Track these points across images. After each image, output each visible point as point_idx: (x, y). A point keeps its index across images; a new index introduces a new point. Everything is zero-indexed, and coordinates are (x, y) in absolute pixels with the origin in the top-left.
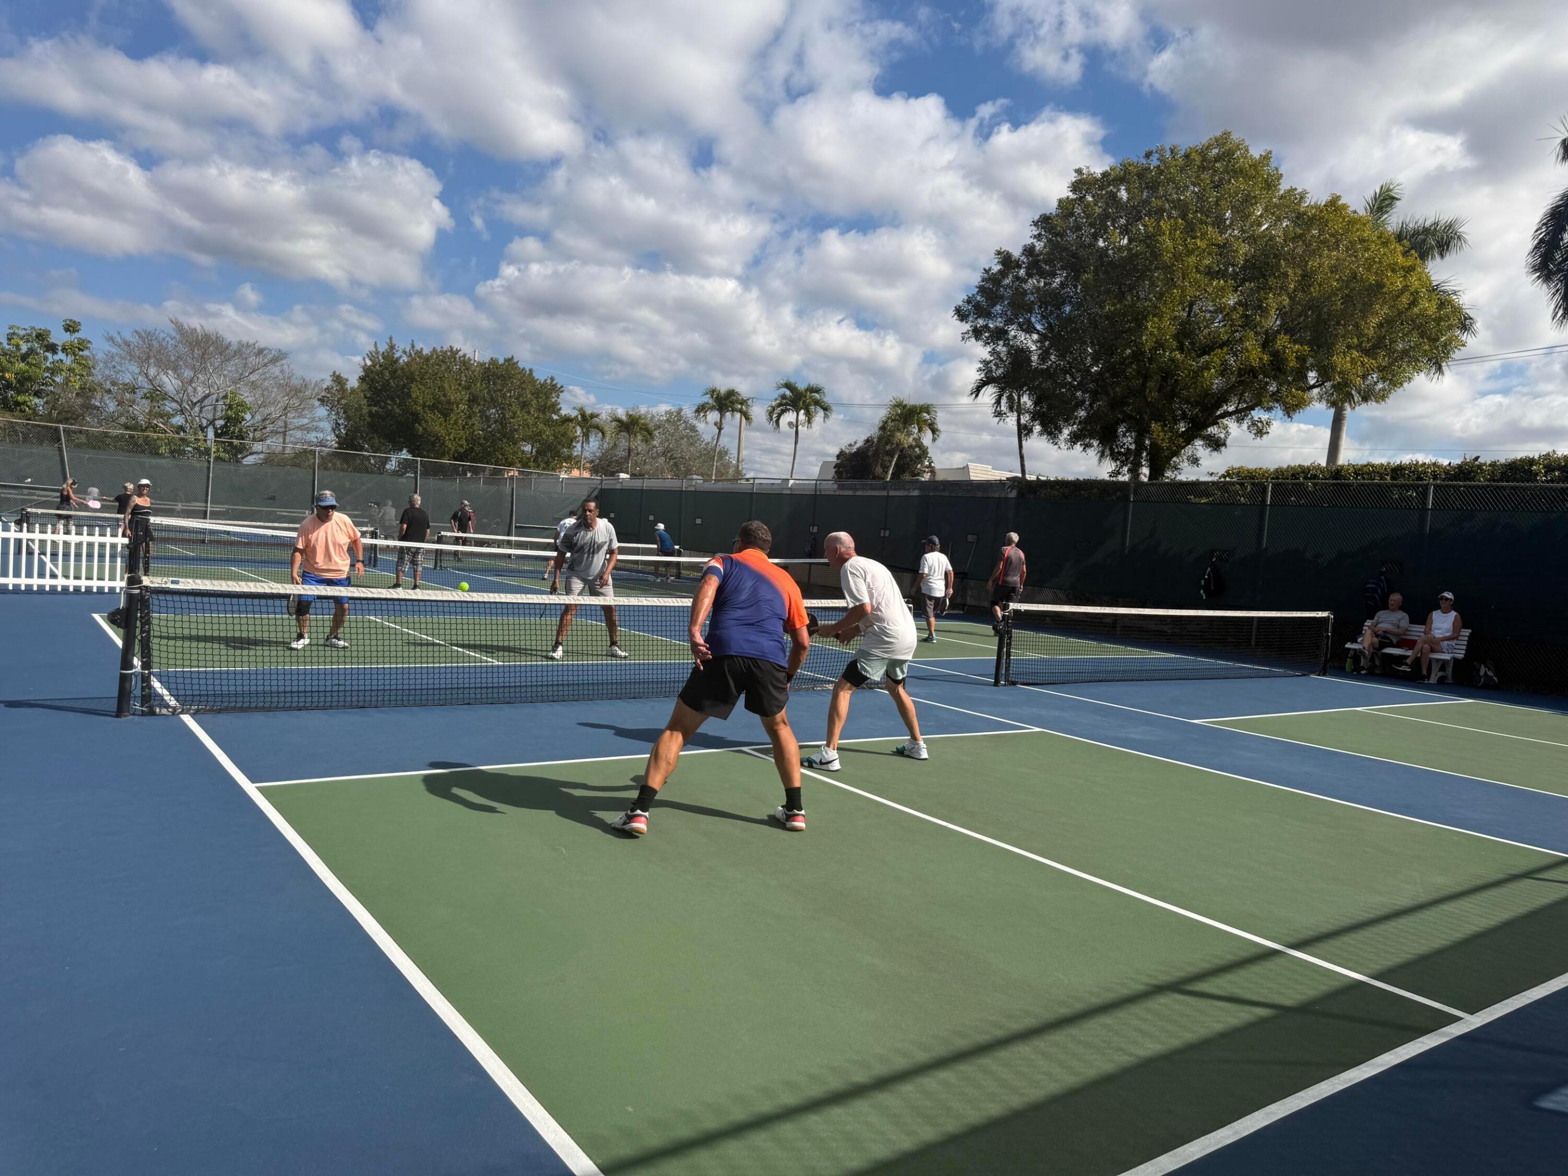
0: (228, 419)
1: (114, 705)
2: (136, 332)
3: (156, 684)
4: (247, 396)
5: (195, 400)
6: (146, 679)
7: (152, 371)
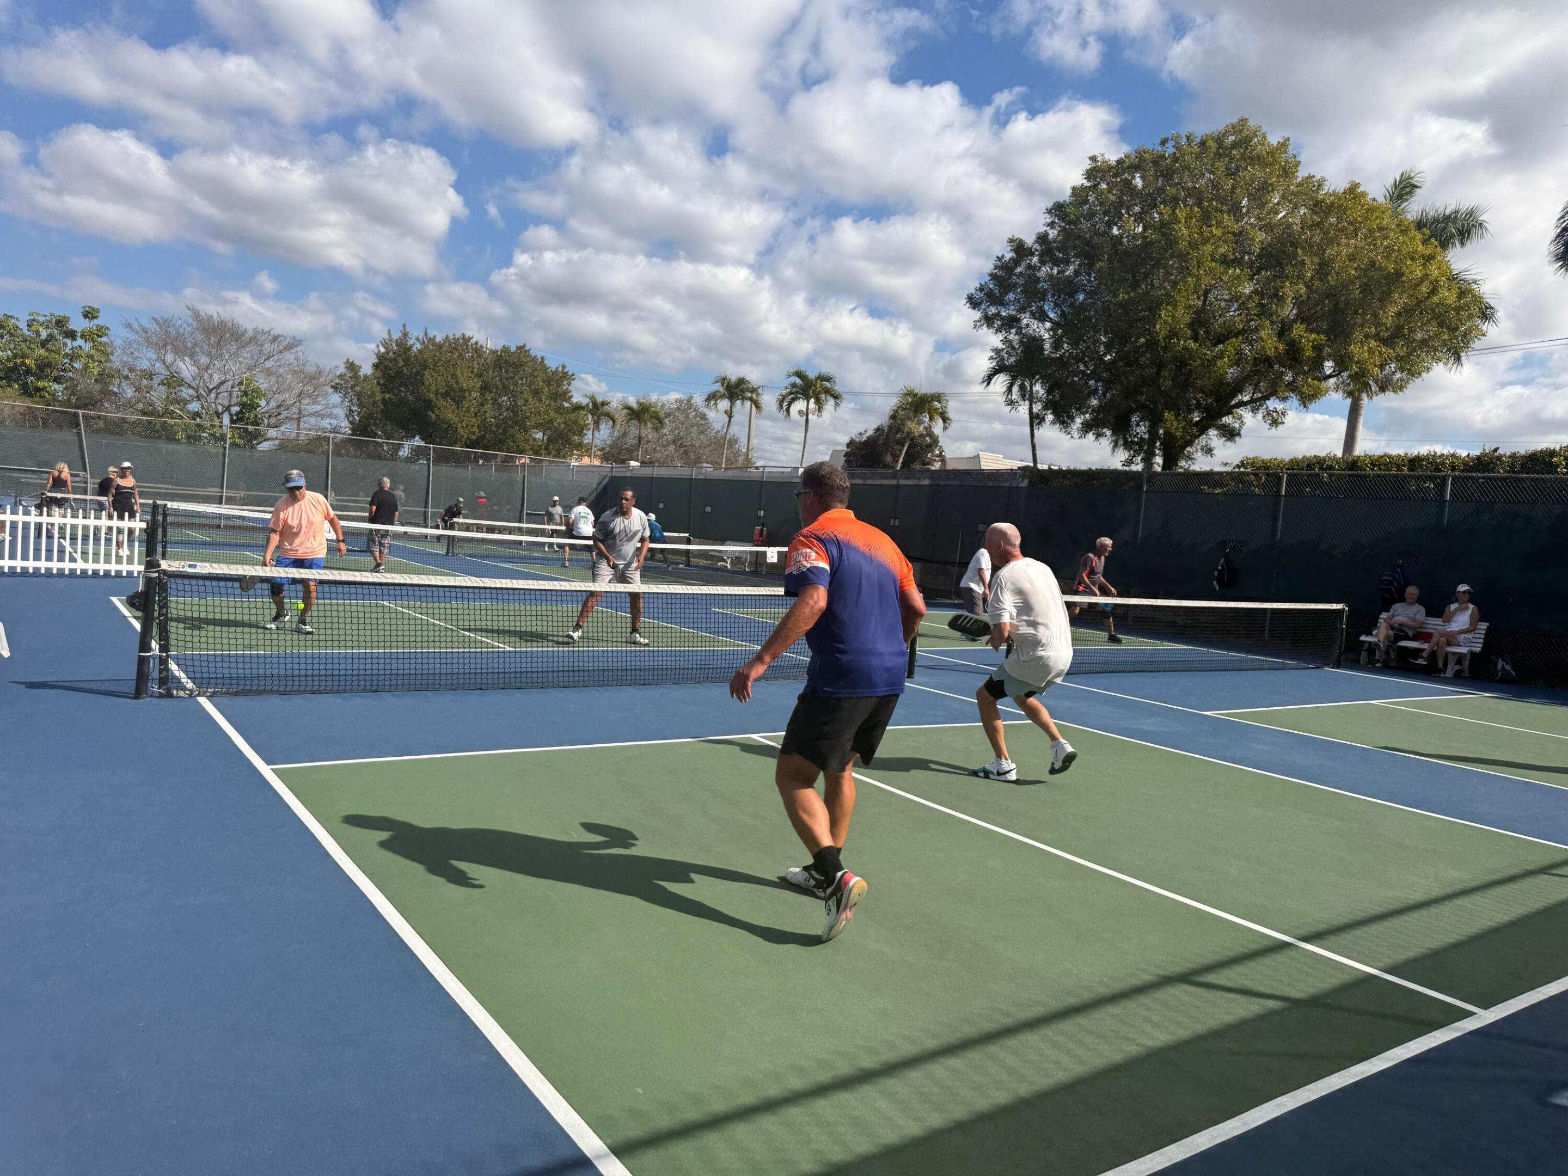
0: (243, 405)
1: (132, 689)
2: (154, 319)
3: (173, 667)
4: (262, 383)
5: (211, 387)
6: (163, 662)
7: (169, 358)
